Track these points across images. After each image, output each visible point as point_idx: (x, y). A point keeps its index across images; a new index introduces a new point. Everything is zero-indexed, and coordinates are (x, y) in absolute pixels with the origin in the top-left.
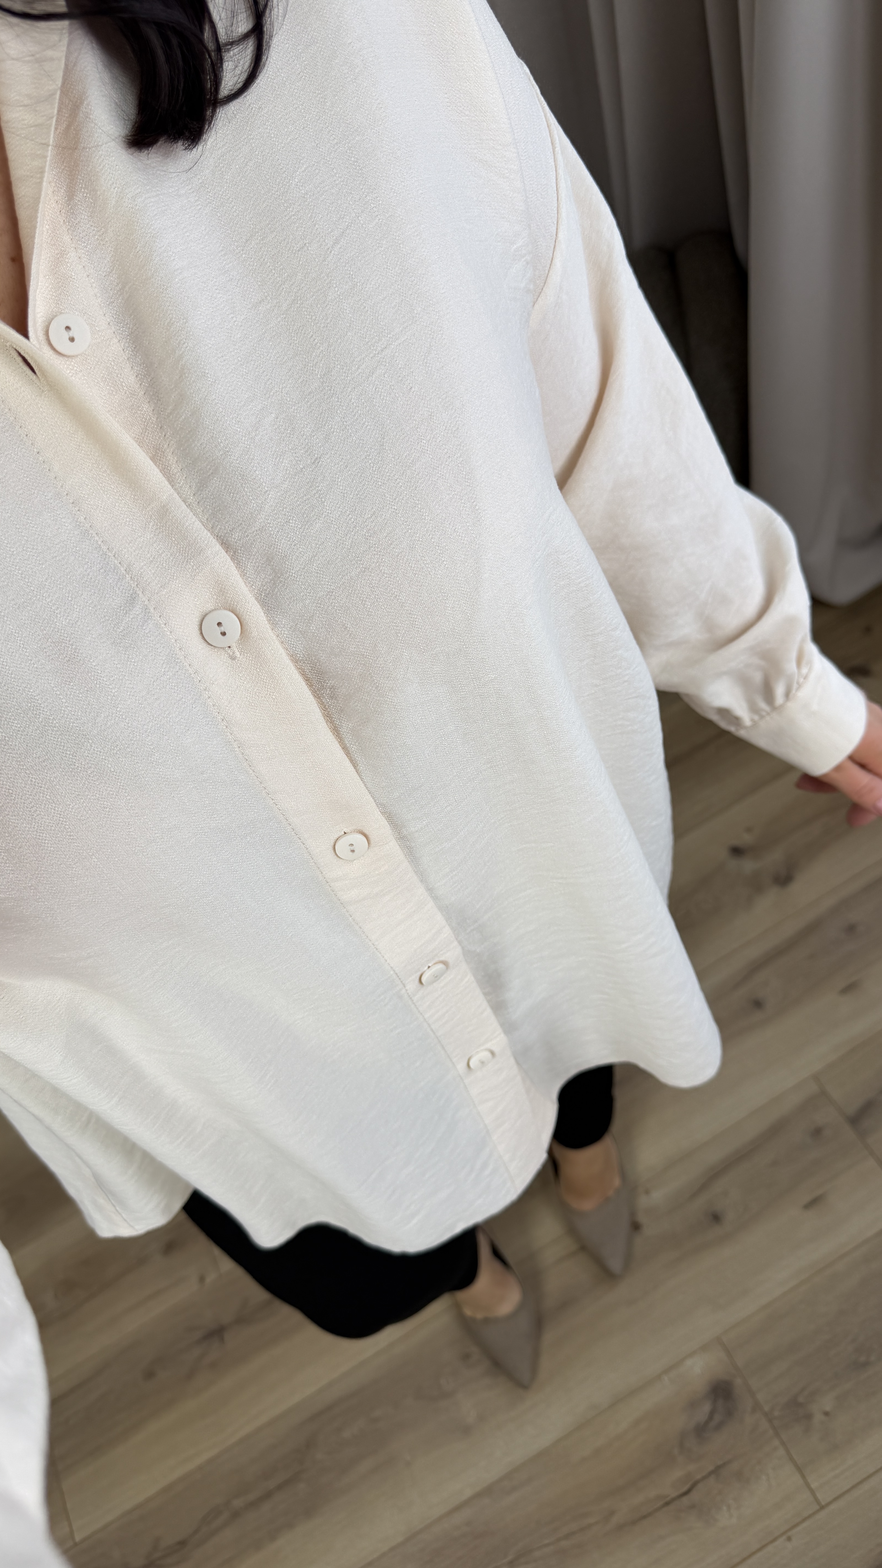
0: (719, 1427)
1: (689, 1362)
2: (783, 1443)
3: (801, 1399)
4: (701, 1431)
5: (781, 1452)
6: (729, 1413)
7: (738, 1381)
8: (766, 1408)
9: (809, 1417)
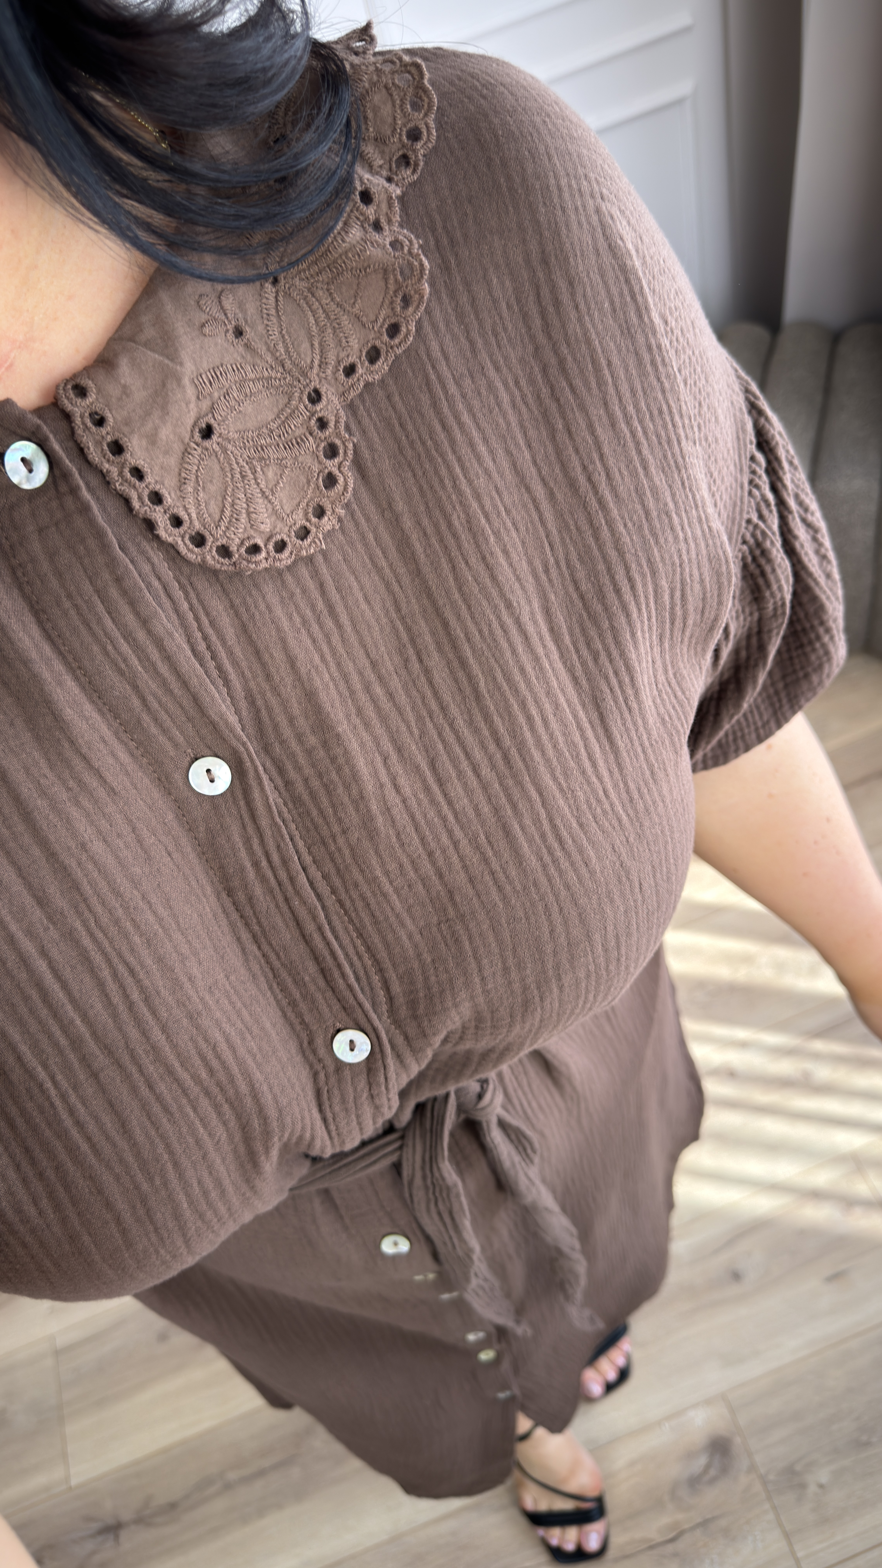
0: (713, 1481)
1: (692, 1413)
2: (774, 1508)
3: (798, 1468)
4: (694, 1482)
5: (771, 1516)
6: (725, 1470)
7: (738, 1440)
8: (762, 1471)
9: (803, 1486)
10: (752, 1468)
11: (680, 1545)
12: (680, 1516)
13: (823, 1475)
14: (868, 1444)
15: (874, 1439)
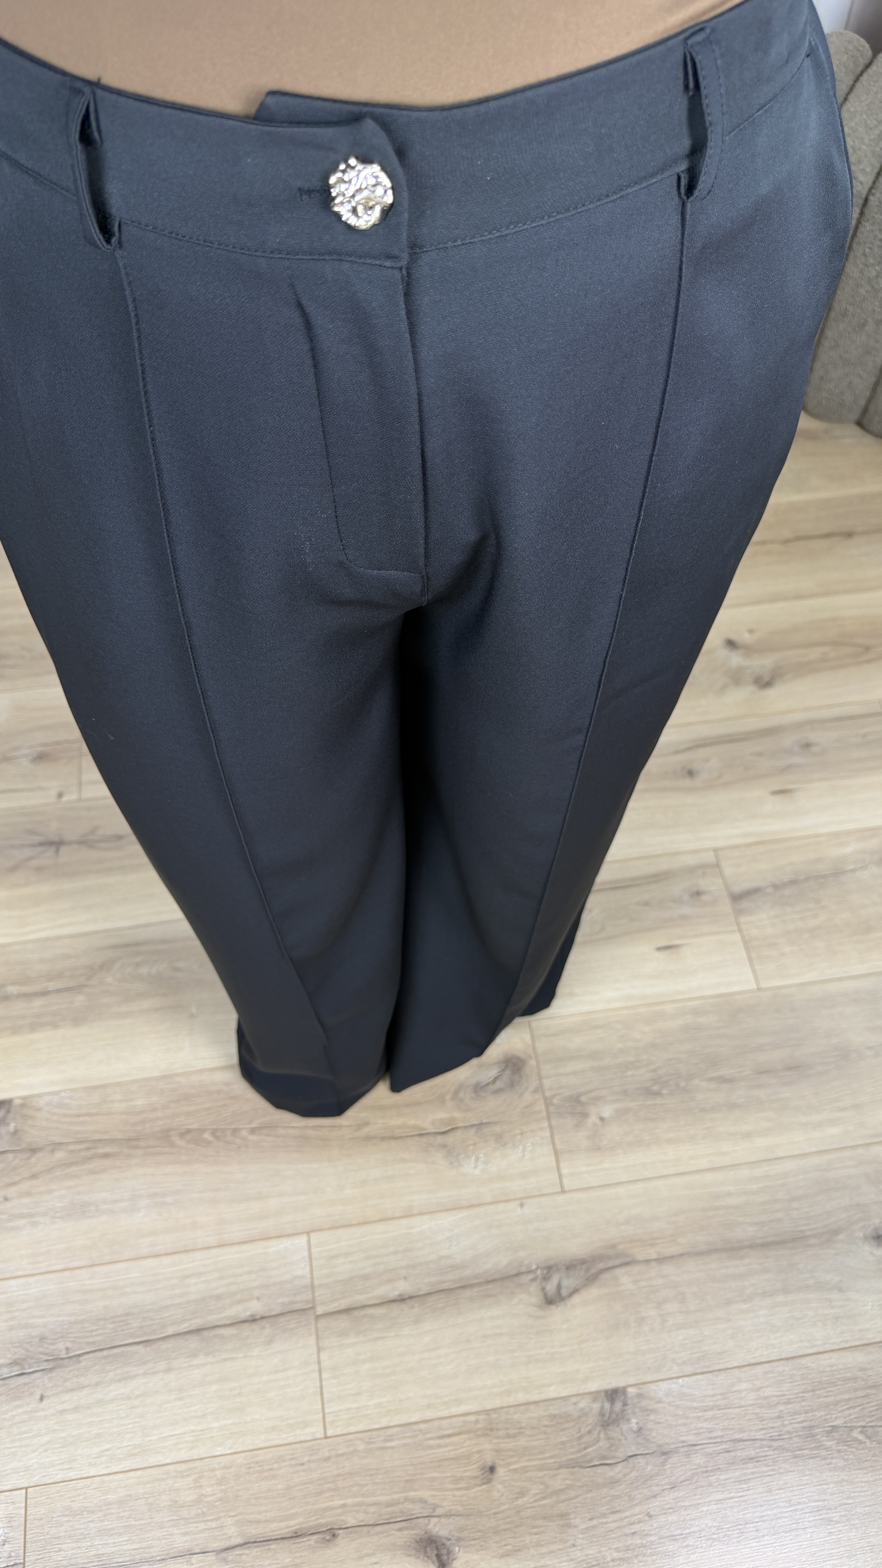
10: (540, 1089)
11: (450, 1139)
12: (457, 1115)
13: (607, 1111)
14: (658, 1094)
15: (665, 1092)
